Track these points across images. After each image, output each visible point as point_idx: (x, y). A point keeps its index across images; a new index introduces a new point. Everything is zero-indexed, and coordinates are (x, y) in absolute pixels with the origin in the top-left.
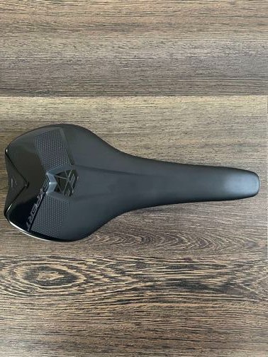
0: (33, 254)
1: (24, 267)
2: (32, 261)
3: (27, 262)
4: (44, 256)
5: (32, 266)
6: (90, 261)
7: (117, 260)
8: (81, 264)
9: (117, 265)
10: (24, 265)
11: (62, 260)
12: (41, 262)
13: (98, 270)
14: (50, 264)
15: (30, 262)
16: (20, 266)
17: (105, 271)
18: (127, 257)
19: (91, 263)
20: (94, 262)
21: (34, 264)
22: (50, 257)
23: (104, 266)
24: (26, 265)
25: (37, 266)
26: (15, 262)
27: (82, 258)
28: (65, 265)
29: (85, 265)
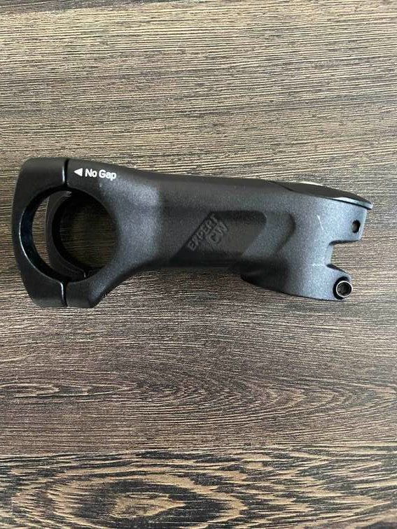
0: (97, 449)
1: (75, 484)
2: (93, 467)
3: (81, 472)
4: (127, 455)
5: (97, 481)
6: (255, 461)
7: (328, 454)
8: (229, 469)
9: (330, 466)
10: (73, 478)
11: (177, 462)
12: (118, 470)
13: (279, 483)
14: (145, 473)
15: (88, 471)
16: (63, 482)
17: (296, 483)
18: (356, 444)
19: (259, 467)
20: (265, 464)
21: (102, 476)
22: (144, 456)
23: (295, 471)
24: (79, 478)
25: (108, 480)
26: (47, 474)
27: (233, 453)
28: (186, 475)
29: (243, 471)
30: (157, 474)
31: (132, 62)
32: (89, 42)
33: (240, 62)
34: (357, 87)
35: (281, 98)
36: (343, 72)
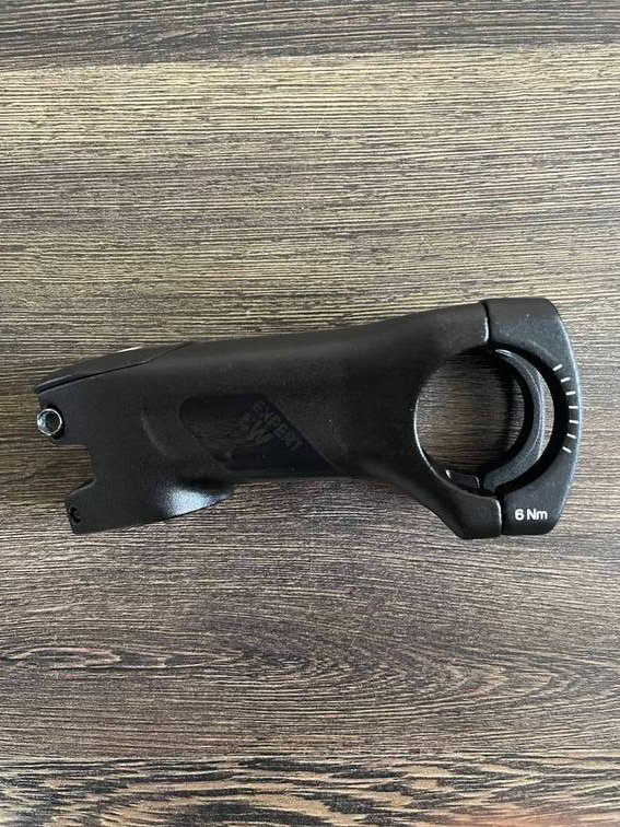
0: (179, 752)
1: (143, 806)
2: (172, 780)
3: (152, 788)
4: (225, 762)
5: (176, 802)
6: (426, 777)
7: (540, 768)
8: (385, 789)
9: (543, 787)
10: (139, 797)
11: (305, 776)
12: (211, 786)
13: (463, 811)
14: (253, 792)
15: (165, 787)
16: (125, 802)
17: (489, 813)
18: (585, 753)
19: (432, 787)
20: (441, 782)
21: (185, 794)
22: (252, 765)
23: (488, 794)
24: (150, 797)
25: (196, 801)
26: (99, 789)
27: (391, 764)
28: (317, 797)
29: (406, 793)
30: (271, 793)
31: (246, 148)
32: (179, 115)
33: (415, 153)
34: (598, 195)
35: (479, 211)
36: (576, 171)
